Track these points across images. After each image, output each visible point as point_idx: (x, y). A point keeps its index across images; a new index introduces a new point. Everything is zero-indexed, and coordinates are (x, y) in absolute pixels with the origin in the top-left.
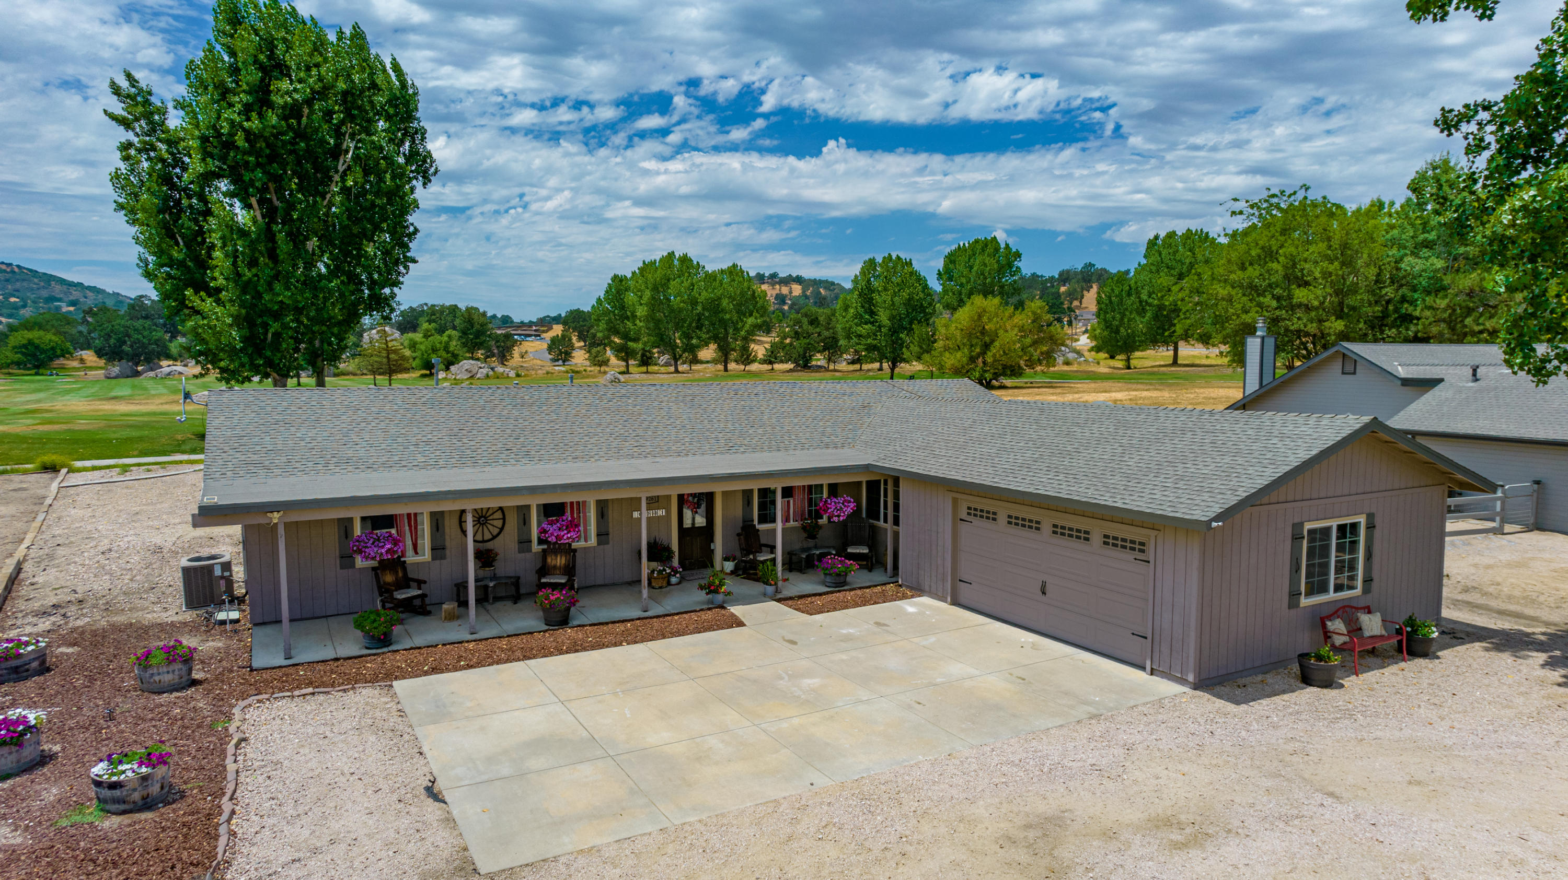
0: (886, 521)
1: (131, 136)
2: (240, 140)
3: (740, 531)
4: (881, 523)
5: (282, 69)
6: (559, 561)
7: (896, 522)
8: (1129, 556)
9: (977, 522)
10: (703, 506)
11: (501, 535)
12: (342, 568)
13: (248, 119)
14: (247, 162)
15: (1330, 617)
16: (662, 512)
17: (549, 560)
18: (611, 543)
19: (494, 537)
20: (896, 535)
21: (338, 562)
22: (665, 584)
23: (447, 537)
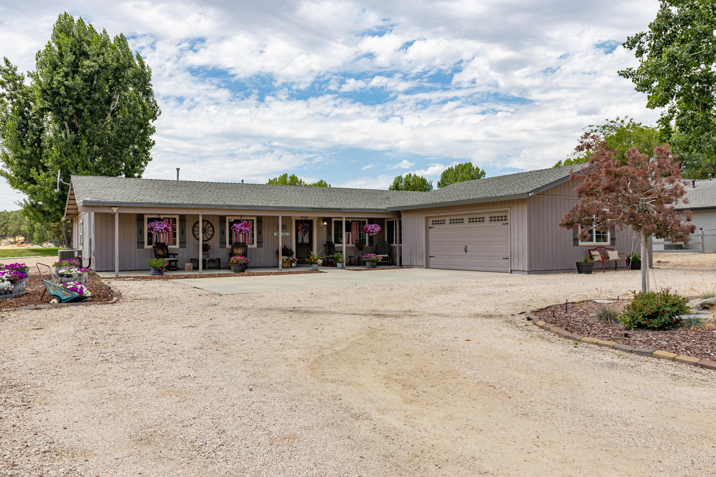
0: (396, 243)
1: (4, 91)
2: (62, 91)
3: (325, 244)
4: (394, 245)
5: (86, 55)
6: (240, 251)
7: (401, 242)
8: (500, 223)
9: (436, 226)
10: (308, 233)
11: (212, 239)
12: (138, 248)
13: (67, 80)
14: (65, 103)
15: (593, 250)
16: (287, 234)
17: (235, 251)
18: (263, 246)
19: (209, 240)
20: (401, 248)
21: (136, 245)
22: (289, 266)
23: (187, 238)
